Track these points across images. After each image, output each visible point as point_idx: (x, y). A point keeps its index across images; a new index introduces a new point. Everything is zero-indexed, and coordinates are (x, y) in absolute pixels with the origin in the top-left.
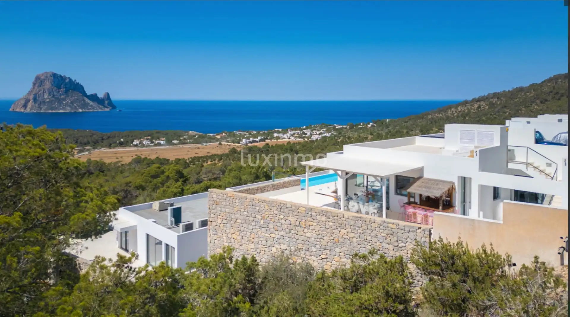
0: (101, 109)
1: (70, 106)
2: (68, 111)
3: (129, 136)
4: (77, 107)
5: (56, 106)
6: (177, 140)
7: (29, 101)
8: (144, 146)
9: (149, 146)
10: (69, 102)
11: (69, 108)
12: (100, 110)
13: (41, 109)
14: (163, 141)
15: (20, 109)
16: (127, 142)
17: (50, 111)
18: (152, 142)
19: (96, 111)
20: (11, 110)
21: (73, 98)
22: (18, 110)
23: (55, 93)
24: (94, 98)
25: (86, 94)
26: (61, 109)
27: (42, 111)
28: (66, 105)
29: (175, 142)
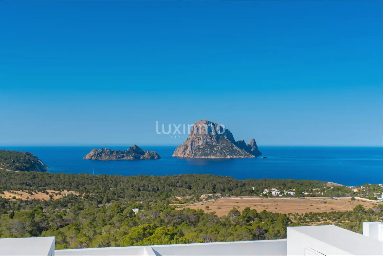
0: (248, 155)
1: (220, 153)
2: (218, 157)
3: (262, 184)
4: (226, 154)
5: (209, 153)
6: (307, 191)
7: (187, 147)
8: (271, 196)
9: (278, 196)
10: (220, 148)
11: (219, 154)
12: (246, 157)
13: (196, 154)
14: (293, 191)
15: (180, 155)
16: (258, 191)
17: (204, 157)
18: (282, 192)
19: (242, 157)
20: (173, 156)
21: (223, 145)
22: (179, 156)
23: (208, 140)
24: (241, 144)
25: (235, 140)
26: (213, 155)
27: (198, 157)
28: (217, 151)
29: (306, 193)
